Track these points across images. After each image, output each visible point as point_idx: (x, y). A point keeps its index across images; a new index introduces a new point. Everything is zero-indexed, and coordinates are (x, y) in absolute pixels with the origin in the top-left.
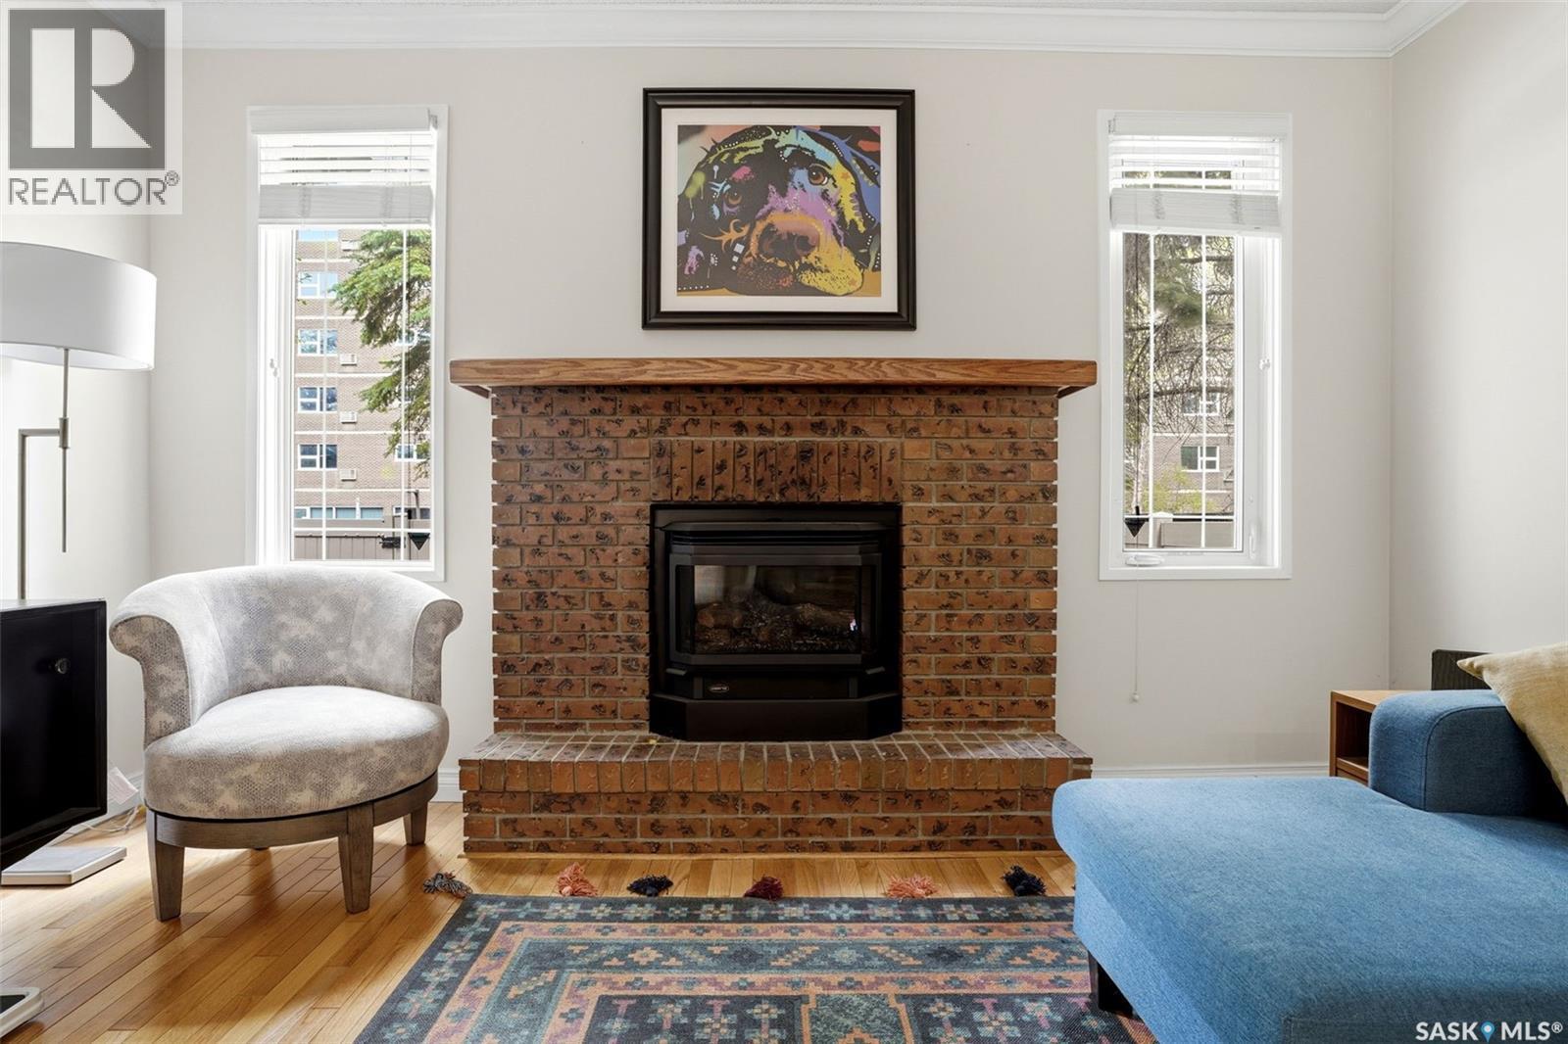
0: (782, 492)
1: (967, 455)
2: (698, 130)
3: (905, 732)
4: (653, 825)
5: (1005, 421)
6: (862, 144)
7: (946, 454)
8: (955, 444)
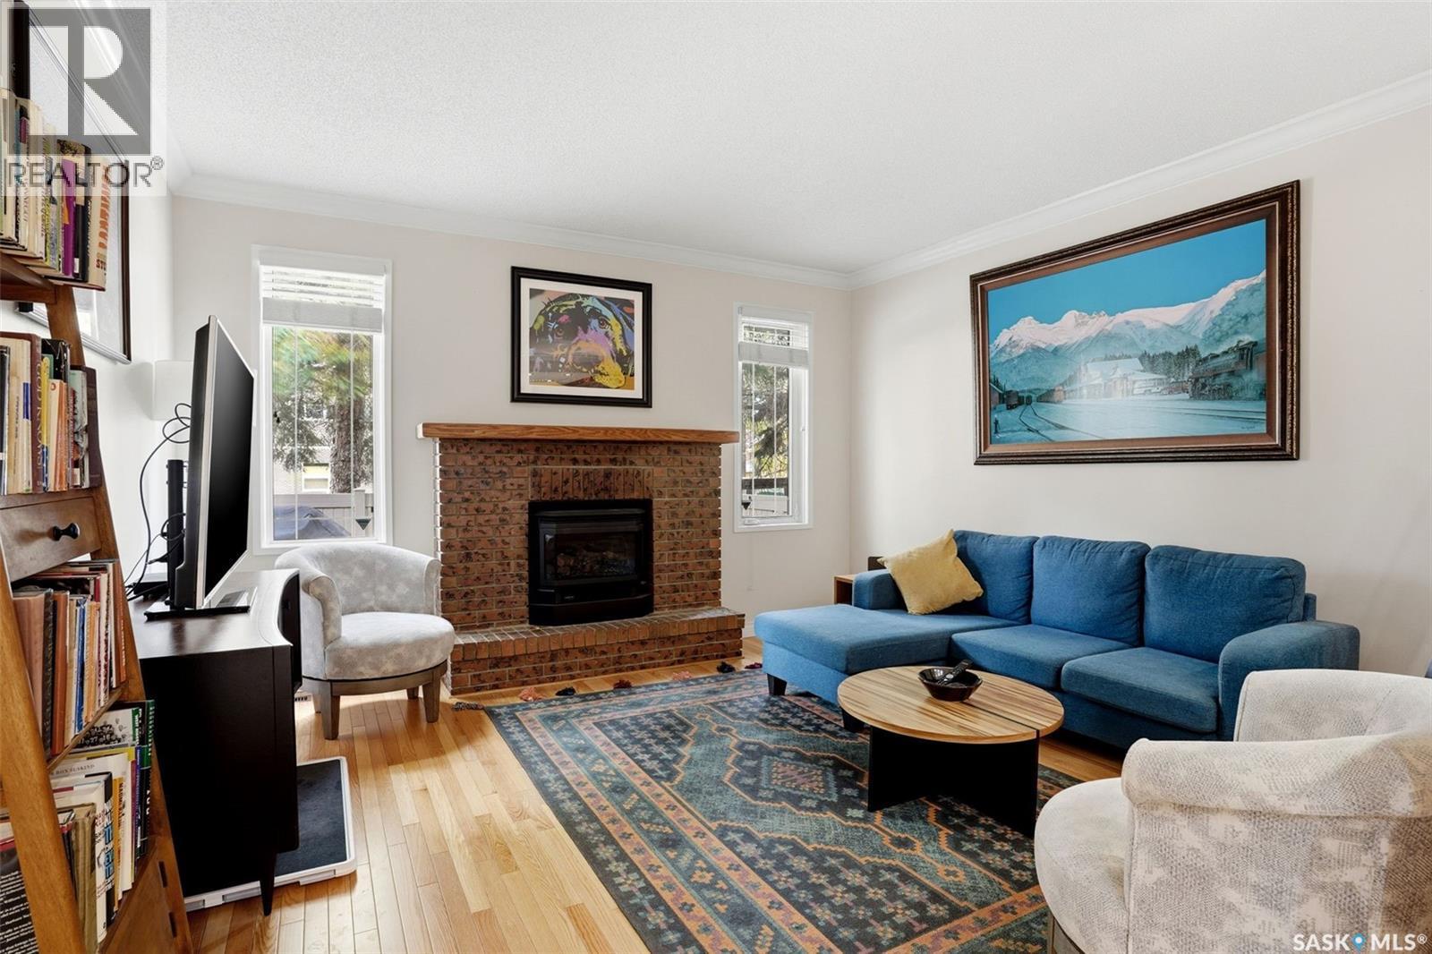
0: (596, 494)
1: (682, 474)
2: (541, 292)
3: (655, 612)
4: (551, 668)
5: (698, 458)
6: (625, 308)
7: (672, 475)
8: (676, 469)
